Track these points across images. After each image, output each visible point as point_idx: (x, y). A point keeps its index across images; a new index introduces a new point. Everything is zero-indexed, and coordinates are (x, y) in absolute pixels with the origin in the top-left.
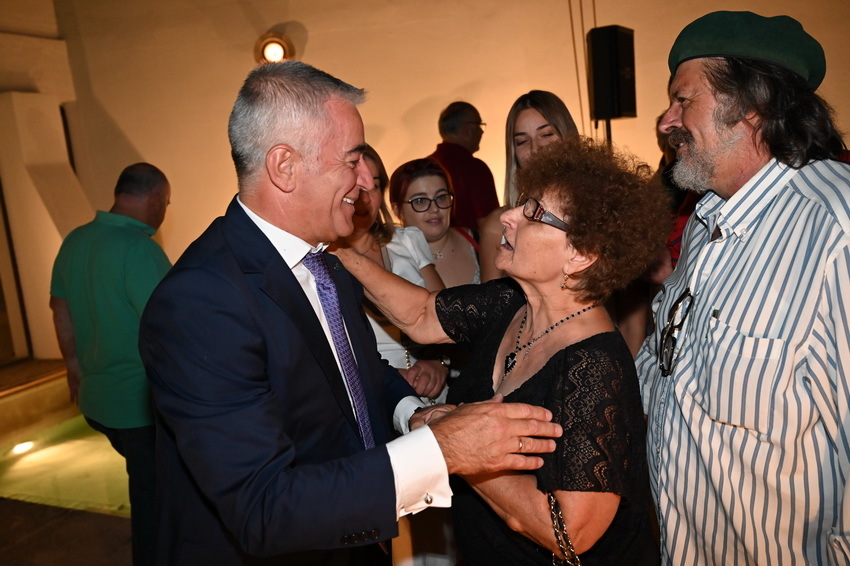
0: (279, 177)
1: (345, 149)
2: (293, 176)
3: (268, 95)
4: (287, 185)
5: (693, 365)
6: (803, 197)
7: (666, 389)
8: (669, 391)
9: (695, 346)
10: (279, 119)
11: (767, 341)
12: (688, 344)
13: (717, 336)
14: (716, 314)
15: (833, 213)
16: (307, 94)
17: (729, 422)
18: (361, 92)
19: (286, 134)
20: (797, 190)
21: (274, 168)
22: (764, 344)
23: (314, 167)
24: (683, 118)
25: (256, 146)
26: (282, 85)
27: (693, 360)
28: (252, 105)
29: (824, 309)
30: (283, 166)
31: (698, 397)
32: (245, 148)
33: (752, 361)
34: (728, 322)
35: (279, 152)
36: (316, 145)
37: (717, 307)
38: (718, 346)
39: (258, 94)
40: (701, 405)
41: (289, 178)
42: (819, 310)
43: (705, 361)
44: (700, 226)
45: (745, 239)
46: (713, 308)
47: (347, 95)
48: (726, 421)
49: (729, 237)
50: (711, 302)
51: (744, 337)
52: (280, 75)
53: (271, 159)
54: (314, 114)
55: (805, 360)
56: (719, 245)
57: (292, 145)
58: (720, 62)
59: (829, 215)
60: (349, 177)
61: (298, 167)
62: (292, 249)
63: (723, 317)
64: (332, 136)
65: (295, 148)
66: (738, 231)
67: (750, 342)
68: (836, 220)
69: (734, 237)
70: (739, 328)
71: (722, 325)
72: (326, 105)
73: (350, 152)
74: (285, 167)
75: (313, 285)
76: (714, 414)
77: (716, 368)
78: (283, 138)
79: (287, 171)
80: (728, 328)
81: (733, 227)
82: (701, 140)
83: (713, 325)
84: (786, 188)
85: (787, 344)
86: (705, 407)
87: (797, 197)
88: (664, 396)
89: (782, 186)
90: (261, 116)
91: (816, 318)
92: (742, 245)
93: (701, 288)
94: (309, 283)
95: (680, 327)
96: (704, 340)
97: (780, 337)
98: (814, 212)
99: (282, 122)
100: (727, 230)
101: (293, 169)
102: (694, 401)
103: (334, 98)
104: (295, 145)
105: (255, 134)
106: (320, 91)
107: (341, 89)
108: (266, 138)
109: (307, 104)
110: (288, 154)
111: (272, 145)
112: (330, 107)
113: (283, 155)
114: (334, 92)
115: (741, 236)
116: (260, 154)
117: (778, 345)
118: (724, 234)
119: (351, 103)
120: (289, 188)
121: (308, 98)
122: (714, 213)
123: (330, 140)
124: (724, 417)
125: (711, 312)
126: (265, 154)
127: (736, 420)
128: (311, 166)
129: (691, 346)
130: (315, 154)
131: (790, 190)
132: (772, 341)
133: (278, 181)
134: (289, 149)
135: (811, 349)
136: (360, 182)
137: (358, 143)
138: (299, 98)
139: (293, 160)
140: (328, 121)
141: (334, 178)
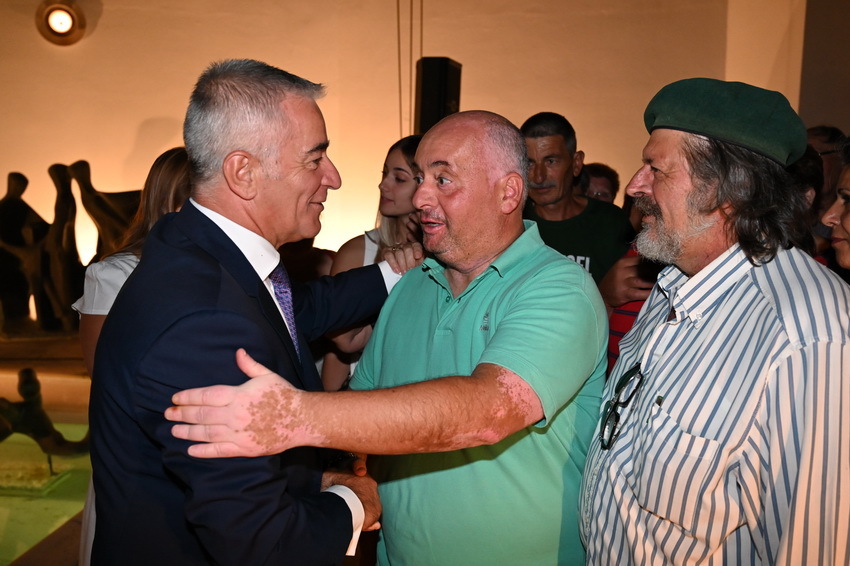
0: (238, 184)
1: (306, 149)
2: (253, 183)
3: (219, 99)
4: (247, 192)
5: (631, 447)
6: (760, 291)
7: (601, 461)
8: (603, 464)
9: (637, 427)
10: (233, 123)
11: (703, 440)
12: (630, 422)
13: (657, 423)
14: (660, 401)
15: (782, 320)
16: (260, 95)
17: (655, 513)
18: (318, 87)
19: (241, 139)
20: (755, 282)
21: (232, 176)
22: (699, 442)
23: (275, 171)
24: (654, 185)
25: (213, 153)
26: (233, 87)
27: (633, 441)
28: (204, 110)
29: (761, 417)
30: (241, 172)
31: (631, 480)
32: (202, 154)
33: (686, 457)
34: (669, 412)
35: (236, 158)
36: (274, 147)
37: (661, 393)
38: (656, 435)
39: (209, 98)
40: (632, 488)
41: (250, 186)
42: (757, 417)
43: (642, 447)
44: (661, 296)
45: (699, 326)
46: (658, 394)
47: (303, 92)
48: (653, 510)
49: (683, 320)
50: (656, 385)
51: (682, 432)
52: (231, 77)
53: (228, 167)
54: (269, 116)
55: (738, 464)
56: (672, 328)
57: (250, 150)
58: (702, 141)
59: (778, 320)
60: (312, 178)
61: (257, 172)
63: (666, 404)
64: (291, 137)
65: (254, 154)
66: (693, 315)
67: (686, 438)
68: (783, 328)
69: (688, 320)
70: (679, 421)
71: (664, 415)
72: (282, 105)
73: (312, 151)
74: (244, 174)
76: (642, 502)
77: (651, 456)
78: (242, 143)
79: (246, 177)
80: (668, 418)
81: (689, 311)
82: (670, 220)
83: (655, 412)
84: (746, 276)
85: (722, 447)
86: (636, 491)
87: (754, 290)
88: (598, 467)
89: (743, 274)
90: (214, 121)
91: (753, 426)
92: (695, 332)
93: (651, 368)
95: (625, 405)
96: (645, 424)
97: (716, 439)
98: (764, 314)
99: (236, 125)
100: (682, 313)
101: (252, 175)
102: (627, 482)
103: (290, 97)
104: (252, 151)
105: (210, 141)
106: (275, 90)
107: (297, 87)
108: (222, 144)
109: (261, 106)
110: (246, 160)
111: (229, 151)
112: (286, 106)
113: (241, 162)
114: (289, 90)
115: (695, 322)
116: (218, 161)
117: (713, 446)
118: (679, 317)
119: (310, 100)
120: (251, 195)
121: (262, 99)
122: (676, 285)
123: (288, 142)
124: (651, 506)
125: (656, 397)
126: (222, 161)
127: (662, 512)
128: (270, 171)
129: (633, 425)
130: (272, 159)
131: (749, 280)
132: (707, 442)
133: (237, 188)
134: (247, 155)
135: (745, 454)
136: (324, 181)
137: (323, 141)
138: (253, 100)
139: (251, 166)
140: (285, 121)
141: (297, 179)
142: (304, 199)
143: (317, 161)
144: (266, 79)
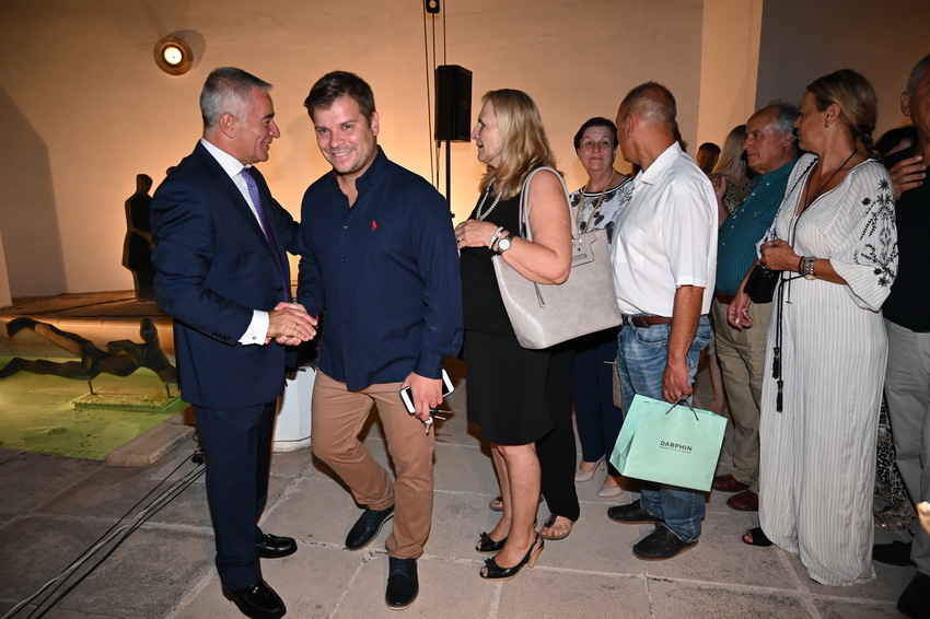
0: (226, 130)
1: (262, 117)
2: (234, 130)
3: (219, 87)
4: (231, 134)
16: (239, 88)
18: (269, 85)
19: (229, 108)
21: (223, 124)
23: (245, 125)
25: (215, 114)
26: (226, 82)
28: (211, 92)
30: (228, 124)
32: (209, 114)
35: (226, 117)
36: (246, 114)
39: (214, 86)
41: (232, 131)
47: (262, 87)
53: (222, 120)
54: (243, 99)
60: (265, 131)
61: (237, 125)
62: (232, 167)
64: (254, 110)
65: (235, 116)
72: (250, 93)
73: (266, 118)
74: (230, 125)
75: (245, 185)
78: (229, 110)
79: (231, 127)
90: (216, 98)
94: (242, 185)
99: (226, 101)
101: (234, 126)
103: (255, 89)
104: (234, 114)
105: (213, 107)
106: (247, 85)
107: (258, 84)
108: (219, 110)
109: (240, 93)
110: (231, 118)
111: (222, 113)
112: (252, 94)
113: (228, 119)
114: (254, 86)
116: (216, 118)
119: (265, 91)
120: (232, 136)
123: (253, 112)
126: (219, 118)
128: (243, 125)
130: (244, 119)
133: (226, 132)
134: (232, 116)
136: (271, 133)
137: (269, 112)
138: (236, 90)
139: (233, 122)
140: (252, 101)
141: (256, 131)
142: (260, 140)
143: (268, 122)
144: (243, 79)
